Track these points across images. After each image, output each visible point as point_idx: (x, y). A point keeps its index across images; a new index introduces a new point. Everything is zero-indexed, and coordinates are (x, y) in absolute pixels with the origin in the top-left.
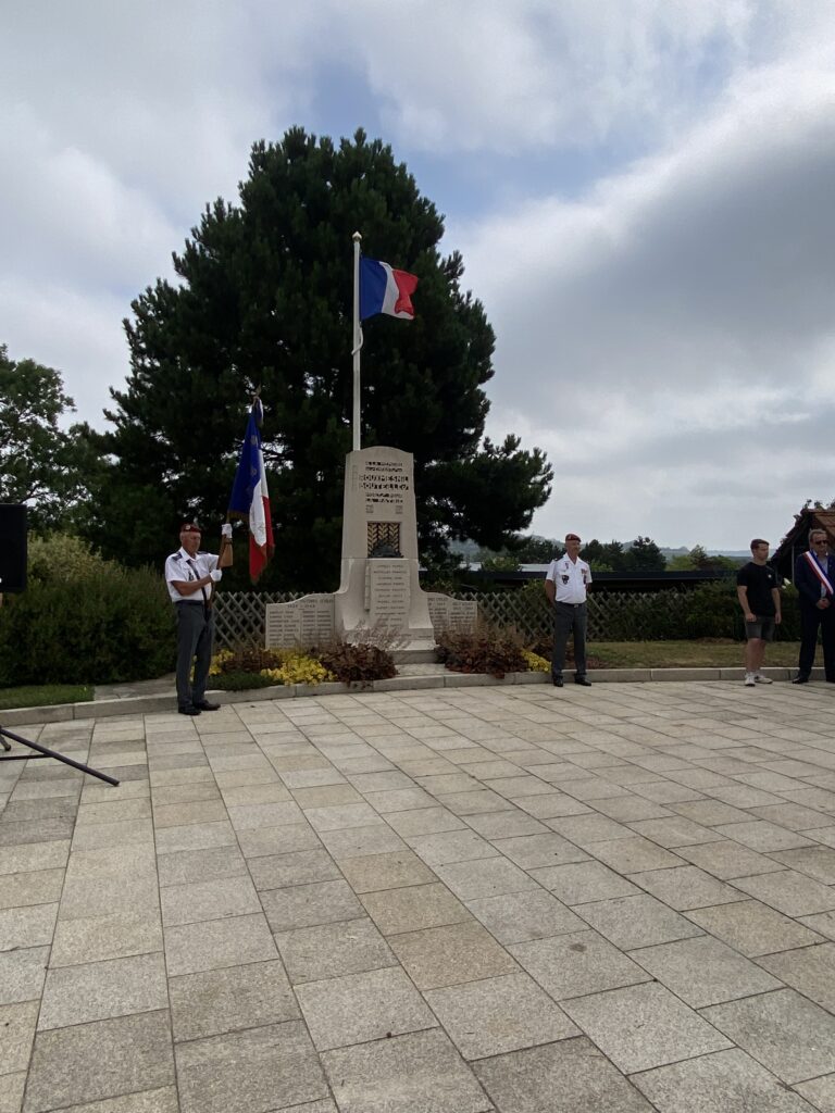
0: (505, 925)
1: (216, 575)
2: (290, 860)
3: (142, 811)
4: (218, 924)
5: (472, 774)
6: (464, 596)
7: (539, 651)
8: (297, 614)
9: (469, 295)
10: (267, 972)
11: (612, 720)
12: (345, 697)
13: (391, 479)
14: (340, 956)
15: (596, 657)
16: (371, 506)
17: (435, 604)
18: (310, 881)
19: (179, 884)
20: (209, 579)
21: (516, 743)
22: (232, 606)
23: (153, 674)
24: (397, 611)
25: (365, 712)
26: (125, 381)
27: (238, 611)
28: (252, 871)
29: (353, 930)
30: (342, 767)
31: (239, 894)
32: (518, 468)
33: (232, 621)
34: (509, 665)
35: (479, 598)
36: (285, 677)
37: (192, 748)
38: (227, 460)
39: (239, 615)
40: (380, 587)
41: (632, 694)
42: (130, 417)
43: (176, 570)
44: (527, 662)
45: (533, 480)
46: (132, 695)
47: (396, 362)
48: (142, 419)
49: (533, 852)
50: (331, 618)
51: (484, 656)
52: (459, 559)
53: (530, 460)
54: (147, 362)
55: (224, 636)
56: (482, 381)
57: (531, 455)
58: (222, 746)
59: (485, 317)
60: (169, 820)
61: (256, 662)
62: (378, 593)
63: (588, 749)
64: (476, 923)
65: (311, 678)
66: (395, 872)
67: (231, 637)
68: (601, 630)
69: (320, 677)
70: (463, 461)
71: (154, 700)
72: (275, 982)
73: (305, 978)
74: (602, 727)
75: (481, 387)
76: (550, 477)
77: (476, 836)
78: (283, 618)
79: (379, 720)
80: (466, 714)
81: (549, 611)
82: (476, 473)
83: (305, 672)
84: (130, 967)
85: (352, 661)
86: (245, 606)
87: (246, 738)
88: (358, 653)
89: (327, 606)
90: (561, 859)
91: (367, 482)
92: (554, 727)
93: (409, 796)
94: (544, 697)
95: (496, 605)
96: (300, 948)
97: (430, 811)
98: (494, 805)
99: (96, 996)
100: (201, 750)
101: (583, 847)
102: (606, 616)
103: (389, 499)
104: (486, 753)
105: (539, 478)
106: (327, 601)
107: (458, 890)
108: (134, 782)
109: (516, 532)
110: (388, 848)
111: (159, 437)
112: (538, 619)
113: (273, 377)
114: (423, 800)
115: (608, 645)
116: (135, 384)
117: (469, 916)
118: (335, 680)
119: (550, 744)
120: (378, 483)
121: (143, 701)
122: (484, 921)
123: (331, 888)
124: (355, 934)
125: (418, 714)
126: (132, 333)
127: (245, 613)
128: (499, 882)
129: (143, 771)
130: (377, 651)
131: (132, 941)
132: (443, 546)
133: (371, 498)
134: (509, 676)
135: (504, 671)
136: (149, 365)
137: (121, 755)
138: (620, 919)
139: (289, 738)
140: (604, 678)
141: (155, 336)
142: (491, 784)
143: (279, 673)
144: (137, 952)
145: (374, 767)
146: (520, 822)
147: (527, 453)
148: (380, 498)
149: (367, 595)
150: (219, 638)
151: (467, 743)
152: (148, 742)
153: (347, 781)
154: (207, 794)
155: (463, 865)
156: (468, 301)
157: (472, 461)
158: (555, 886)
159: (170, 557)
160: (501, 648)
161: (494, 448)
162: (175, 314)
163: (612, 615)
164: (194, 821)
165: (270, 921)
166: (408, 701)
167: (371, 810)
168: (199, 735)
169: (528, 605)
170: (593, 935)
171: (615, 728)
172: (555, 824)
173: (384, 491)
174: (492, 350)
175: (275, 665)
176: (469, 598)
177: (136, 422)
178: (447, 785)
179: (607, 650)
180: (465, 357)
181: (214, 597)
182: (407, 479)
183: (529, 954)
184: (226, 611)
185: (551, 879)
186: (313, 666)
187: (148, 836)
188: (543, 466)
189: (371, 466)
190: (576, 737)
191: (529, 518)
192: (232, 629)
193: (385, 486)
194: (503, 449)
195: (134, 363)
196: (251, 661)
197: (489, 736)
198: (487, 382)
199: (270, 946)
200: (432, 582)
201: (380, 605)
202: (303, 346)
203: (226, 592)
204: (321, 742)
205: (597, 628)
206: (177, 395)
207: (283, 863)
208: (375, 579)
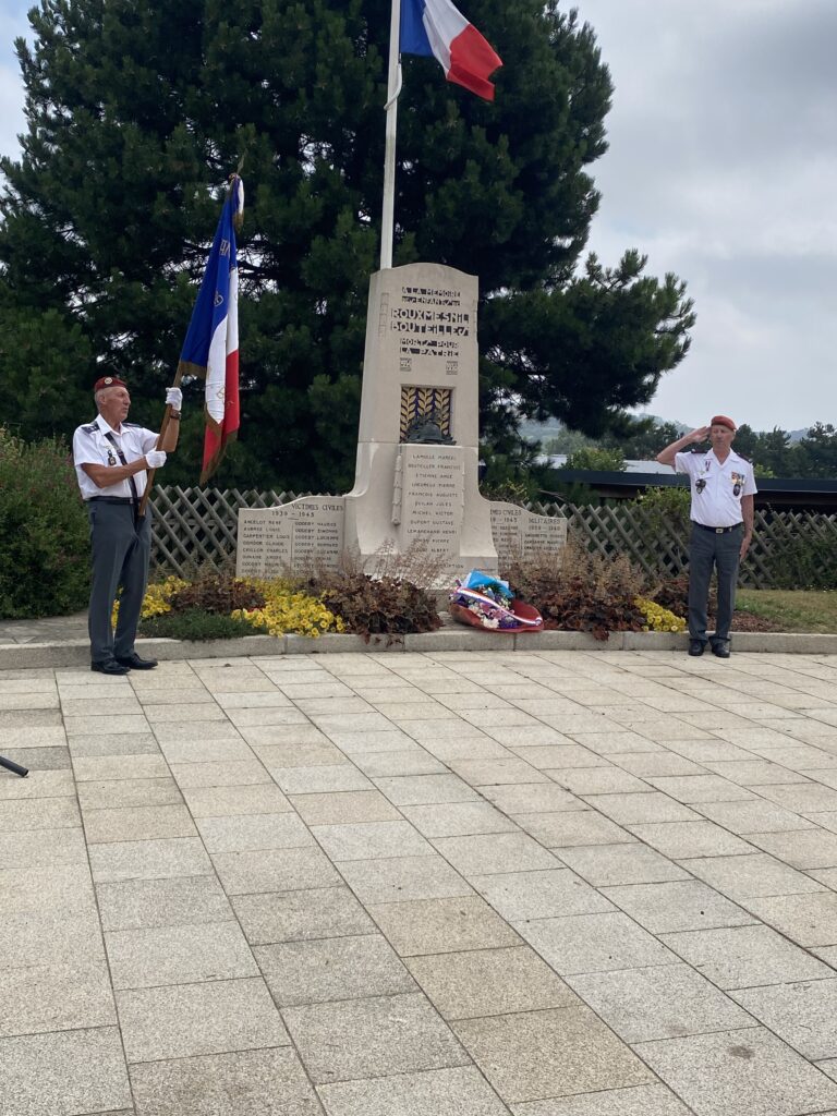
0: (628, 1014)
1: (157, 458)
2: (296, 901)
3: (66, 816)
4: (198, 990)
5: (566, 785)
6: (544, 509)
7: (663, 600)
8: (287, 527)
9: (573, 16)
10: (275, 1064)
11: (781, 712)
12: (361, 658)
13: (441, 317)
14: (382, 1047)
15: (752, 612)
16: (409, 360)
17: (501, 520)
18: (328, 933)
19: (133, 928)
20: (142, 464)
21: (630, 740)
22: (182, 509)
23: (66, 609)
24: (443, 527)
25: (394, 682)
26: (17, 140)
27: (192, 517)
28: (240, 914)
29: (399, 1008)
30: (364, 764)
31: (225, 948)
32: (639, 307)
33: (182, 532)
34: (616, 619)
35: (569, 513)
36: (270, 622)
37: (133, 725)
38: (173, 275)
39: (192, 522)
40: (417, 490)
41: (810, 672)
42: (23, 199)
43: (88, 447)
44: (645, 616)
45: (660, 326)
46: (36, 639)
47: (452, 123)
48: (42, 204)
49: (665, 909)
50: (339, 534)
51: (577, 604)
52: (534, 448)
53: (660, 294)
54: (51, 111)
55: (170, 555)
56: (588, 159)
57: (662, 284)
58: (178, 724)
59: (598, 53)
60: (108, 832)
61: (225, 597)
62: (414, 499)
63: (746, 755)
64: (585, 1009)
65: (310, 626)
66: (457, 928)
67: (181, 558)
68: (758, 571)
69: (324, 624)
70: (550, 291)
71: (69, 648)
72: (287, 1078)
73: (333, 1077)
74: (763, 722)
75: (587, 169)
76: (690, 322)
77: (578, 879)
78: (264, 532)
79: (418, 697)
80: (549, 693)
81: (678, 536)
82: (570, 312)
83: (300, 617)
84: (70, 1046)
85: (374, 602)
86: (202, 510)
87: (212, 712)
88: (383, 591)
89: (331, 516)
90: (710, 919)
91: (404, 320)
92: (689, 719)
93: (473, 813)
94: (671, 672)
95: (593, 526)
96: (320, 1030)
97: (503, 839)
98: (602, 834)
99: (24, 1086)
100: (144, 728)
101: (743, 904)
102: (768, 549)
103: (437, 349)
104: (585, 754)
105: (671, 323)
106: (332, 508)
107: (555, 958)
108: (50, 772)
109: (629, 411)
110: (442, 891)
111: (68, 232)
112: (659, 548)
113: (253, 142)
114: (493, 821)
115: (771, 595)
116: (33, 145)
117: (573, 997)
118: (347, 631)
119: (683, 745)
120: (421, 323)
121: (52, 648)
122: (596, 1006)
123: (360, 945)
124: (402, 1015)
125: (475, 689)
126: (29, 62)
127: (203, 520)
128: (615, 949)
129: (61, 756)
130: (413, 590)
131: (70, 1008)
132: (510, 428)
133: (409, 346)
134: (616, 637)
135: (608, 628)
136: (53, 116)
137: (26, 729)
138: (803, 1012)
139: (280, 716)
140: (767, 645)
141: (66, 69)
142: (596, 802)
143: (259, 616)
144: (78, 1025)
145: (414, 767)
146: (645, 862)
147: (655, 282)
148: (423, 348)
149: (396, 501)
150: (161, 557)
151: (556, 738)
152: (65, 712)
153: (372, 785)
154: (163, 796)
155: (562, 922)
156: (571, 26)
157: (564, 291)
158: (702, 960)
159: (79, 428)
160: (604, 592)
161: (603, 271)
162: (98, 33)
163: (777, 547)
164: (147, 836)
165: (274, 990)
166: (459, 668)
167: (414, 832)
168: (142, 705)
169: (645, 525)
170: (764, 1035)
171: (787, 725)
172: (697, 866)
173: (429, 336)
174: (605, 108)
175: (254, 603)
176: (551, 512)
177: (33, 208)
178: (528, 800)
179: (769, 603)
180: (564, 118)
181: (152, 492)
182: (466, 317)
183: (668, 1058)
184: (173, 517)
185: (697, 948)
186: (313, 608)
187: (78, 854)
188: (680, 304)
189: (411, 294)
190: (725, 736)
191: (651, 388)
192: (182, 544)
193: (432, 329)
194: (617, 273)
195: (30, 111)
196: (218, 595)
197: (589, 729)
198: (596, 161)
199: (277, 1026)
200: (495, 485)
201: (415, 517)
202: (302, 91)
203: (174, 486)
204: (330, 725)
205: (752, 568)
206: (100, 168)
207: (285, 904)
208: (411, 477)
